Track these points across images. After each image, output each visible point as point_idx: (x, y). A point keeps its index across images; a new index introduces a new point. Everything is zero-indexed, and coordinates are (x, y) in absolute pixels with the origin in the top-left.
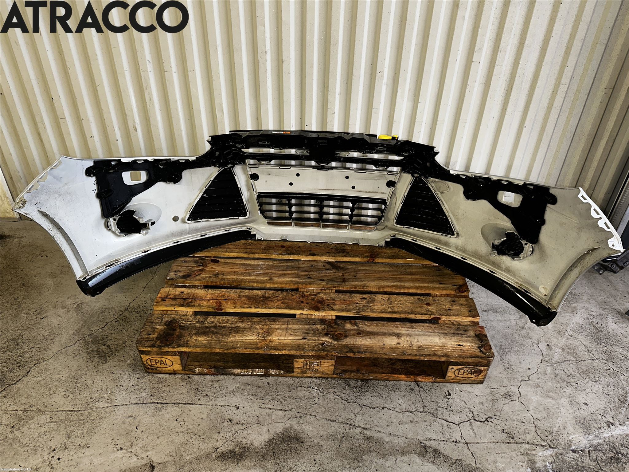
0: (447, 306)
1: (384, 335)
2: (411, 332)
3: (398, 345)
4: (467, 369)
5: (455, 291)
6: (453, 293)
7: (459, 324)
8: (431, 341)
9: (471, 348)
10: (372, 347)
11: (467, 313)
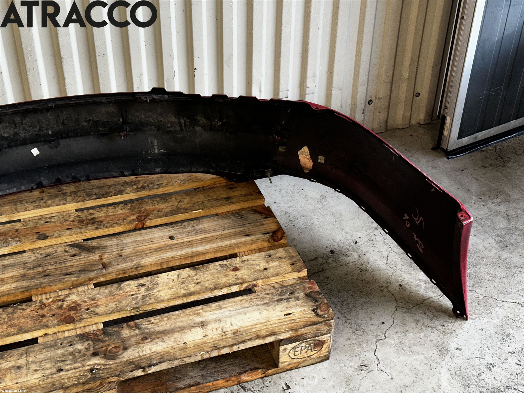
0: (261, 265)
1: (182, 330)
2: (219, 315)
3: (205, 338)
4: (304, 344)
5: (268, 241)
6: (266, 244)
7: (282, 286)
8: (249, 320)
9: (303, 314)
10: (168, 352)
11: (289, 268)
